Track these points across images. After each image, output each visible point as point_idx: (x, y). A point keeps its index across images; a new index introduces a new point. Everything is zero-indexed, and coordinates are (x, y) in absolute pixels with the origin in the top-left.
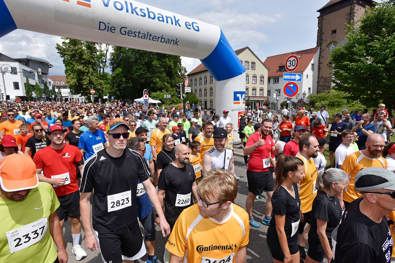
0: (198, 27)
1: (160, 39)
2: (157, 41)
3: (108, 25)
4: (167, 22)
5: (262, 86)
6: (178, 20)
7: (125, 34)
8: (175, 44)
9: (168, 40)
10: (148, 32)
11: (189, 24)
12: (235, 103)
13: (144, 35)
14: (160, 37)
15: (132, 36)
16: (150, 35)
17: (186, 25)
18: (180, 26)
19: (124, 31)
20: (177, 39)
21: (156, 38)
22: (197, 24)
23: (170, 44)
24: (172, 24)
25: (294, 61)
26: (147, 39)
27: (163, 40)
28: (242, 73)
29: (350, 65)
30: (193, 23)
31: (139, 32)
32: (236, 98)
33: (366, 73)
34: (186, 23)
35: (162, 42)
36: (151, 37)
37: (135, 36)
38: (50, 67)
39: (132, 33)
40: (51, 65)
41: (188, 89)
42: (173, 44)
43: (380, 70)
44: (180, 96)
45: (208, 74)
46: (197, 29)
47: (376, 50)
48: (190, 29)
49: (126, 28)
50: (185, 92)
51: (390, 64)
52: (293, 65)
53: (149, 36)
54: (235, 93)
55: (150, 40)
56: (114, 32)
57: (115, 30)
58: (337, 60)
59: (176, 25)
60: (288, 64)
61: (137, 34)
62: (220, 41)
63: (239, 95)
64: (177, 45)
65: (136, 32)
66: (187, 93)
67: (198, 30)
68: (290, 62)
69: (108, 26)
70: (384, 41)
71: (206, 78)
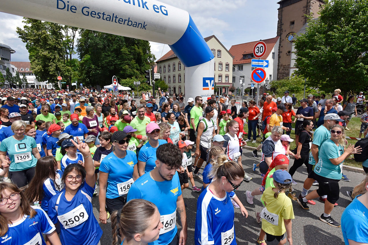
0: (166, 11)
1: (127, 22)
2: (124, 24)
3: (68, 3)
4: (134, 4)
5: (227, 73)
6: (146, 3)
7: (88, 15)
8: (143, 28)
9: (136, 23)
10: (113, 14)
11: (157, 8)
12: (204, 89)
13: (109, 17)
14: (127, 20)
15: (96, 17)
16: (116, 17)
17: (154, 8)
18: (147, 9)
19: (87, 12)
20: (145, 22)
21: (123, 21)
22: (165, 7)
23: (138, 27)
24: (139, 6)
25: (262, 47)
26: (112, 21)
27: (130, 23)
28: (210, 60)
29: (311, 53)
30: (161, 6)
31: (104, 13)
32: (205, 85)
33: (326, 60)
34: (154, 6)
35: (129, 25)
36: (117, 20)
37: (99, 17)
38: (13, 53)
39: (96, 14)
40: (13, 50)
41: (157, 76)
42: (141, 28)
43: (339, 57)
44: (150, 82)
45: (177, 61)
46: (165, 12)
47: (335, 38)
48: (158, 12)
49: (89, 8)
50: (155, 78)
51: (347, 52)
52: (261, 51)
53: (114, 18)
54: (205, 79)
55: (117, 22)
56: (75, 12)
57: (76, 9)
58: (299, 48)
59: (143, 7)
60: (256, 50)
61: (101, 15)
62: (189, 27)
63: (208, 81)
64: (145, 29)
65: (100, 13)
66: (157, 80)
67: (167, 14)
68: (258, 48)
69: (68, 5)
70: (343, 30)
71: (174, 65)
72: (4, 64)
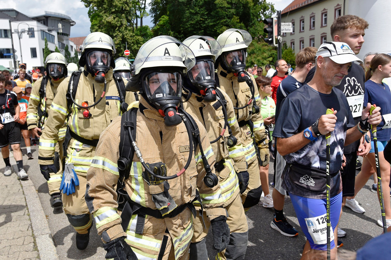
40: (73, 22)
41: (287, 27)
50: (282, 32)
71: (313, 17)
72: (63, 40)
